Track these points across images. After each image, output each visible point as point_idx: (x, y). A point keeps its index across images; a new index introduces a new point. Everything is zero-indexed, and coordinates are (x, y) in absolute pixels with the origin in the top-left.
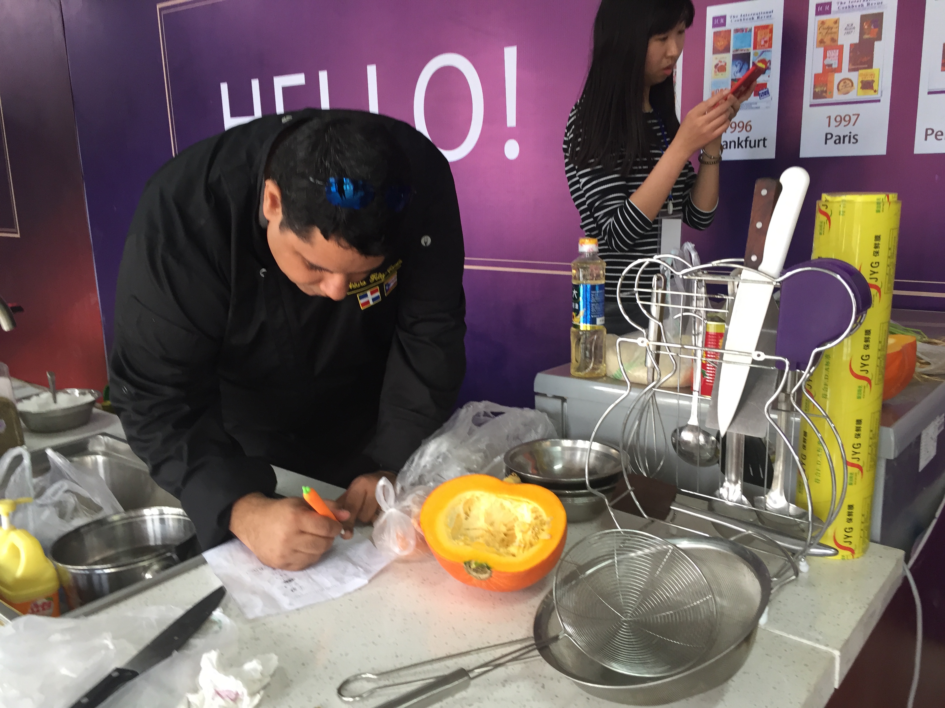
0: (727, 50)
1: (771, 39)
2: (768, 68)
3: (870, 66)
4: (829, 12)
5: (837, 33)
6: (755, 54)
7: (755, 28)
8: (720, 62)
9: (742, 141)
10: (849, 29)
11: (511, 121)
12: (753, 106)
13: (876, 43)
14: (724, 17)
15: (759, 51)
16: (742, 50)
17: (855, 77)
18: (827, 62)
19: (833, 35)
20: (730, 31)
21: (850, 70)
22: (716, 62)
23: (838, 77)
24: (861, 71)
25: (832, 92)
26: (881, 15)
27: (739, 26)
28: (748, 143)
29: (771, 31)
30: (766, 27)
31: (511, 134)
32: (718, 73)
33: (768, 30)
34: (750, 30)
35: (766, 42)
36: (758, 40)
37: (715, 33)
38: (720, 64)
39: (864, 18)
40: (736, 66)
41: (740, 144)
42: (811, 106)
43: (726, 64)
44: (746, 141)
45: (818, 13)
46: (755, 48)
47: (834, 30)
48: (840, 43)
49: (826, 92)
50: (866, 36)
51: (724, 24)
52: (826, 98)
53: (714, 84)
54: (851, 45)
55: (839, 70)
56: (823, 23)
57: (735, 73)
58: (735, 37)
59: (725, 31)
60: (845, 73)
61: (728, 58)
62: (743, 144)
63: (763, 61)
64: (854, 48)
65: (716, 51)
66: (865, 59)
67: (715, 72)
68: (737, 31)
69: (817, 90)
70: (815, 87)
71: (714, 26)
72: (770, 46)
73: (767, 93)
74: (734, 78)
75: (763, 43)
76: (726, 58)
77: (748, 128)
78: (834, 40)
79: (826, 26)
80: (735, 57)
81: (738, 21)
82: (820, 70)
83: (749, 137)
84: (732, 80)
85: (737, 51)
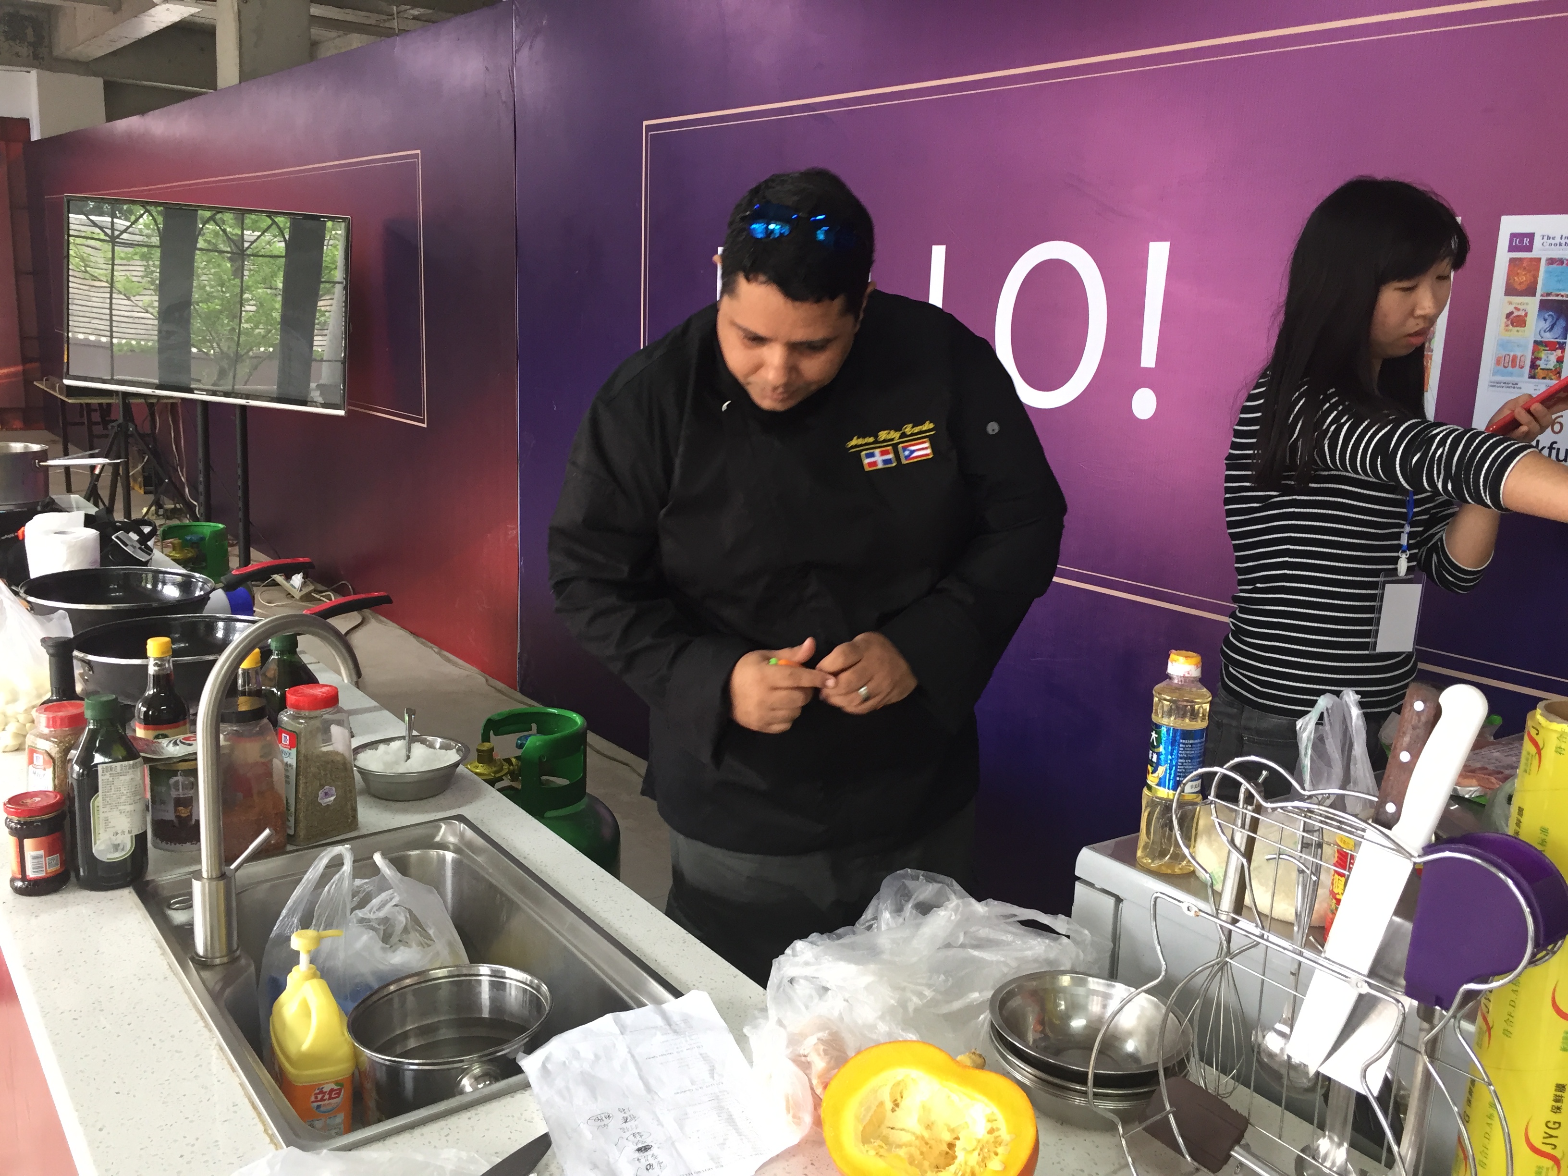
0: (1530, 291)
8: (1517, 309)
9: (1544, 448)
11: (1148, 358)
14: (1531, 236)
16: (1557, 295)
20: (1540, 259)
22: (1510, 308)
27: (1557, 254)
28: (1554, 452)
31: (1146, 379)
32: (1511, 327)
37: (1512, 261)
38: (1516, 313)
40: (1545, 320)
43: (1526, 315)
44: (1551, 448)
51: (1529, 249)
53: (1502, 345)
57: (1542, 332)
58: (1546, 272)
59: (1531, 259)
61: (1531, 305)
65: (1510, 291)
67: (1507, 326)
68: (1551, 261)
71: (1512, 249)
74: (1539, 339)
76: (1527, 304)
80: (1545, 305)
81: (1556, 245)
83: (1556, 443)
84: (1536, 342)
85: (1548, 295)
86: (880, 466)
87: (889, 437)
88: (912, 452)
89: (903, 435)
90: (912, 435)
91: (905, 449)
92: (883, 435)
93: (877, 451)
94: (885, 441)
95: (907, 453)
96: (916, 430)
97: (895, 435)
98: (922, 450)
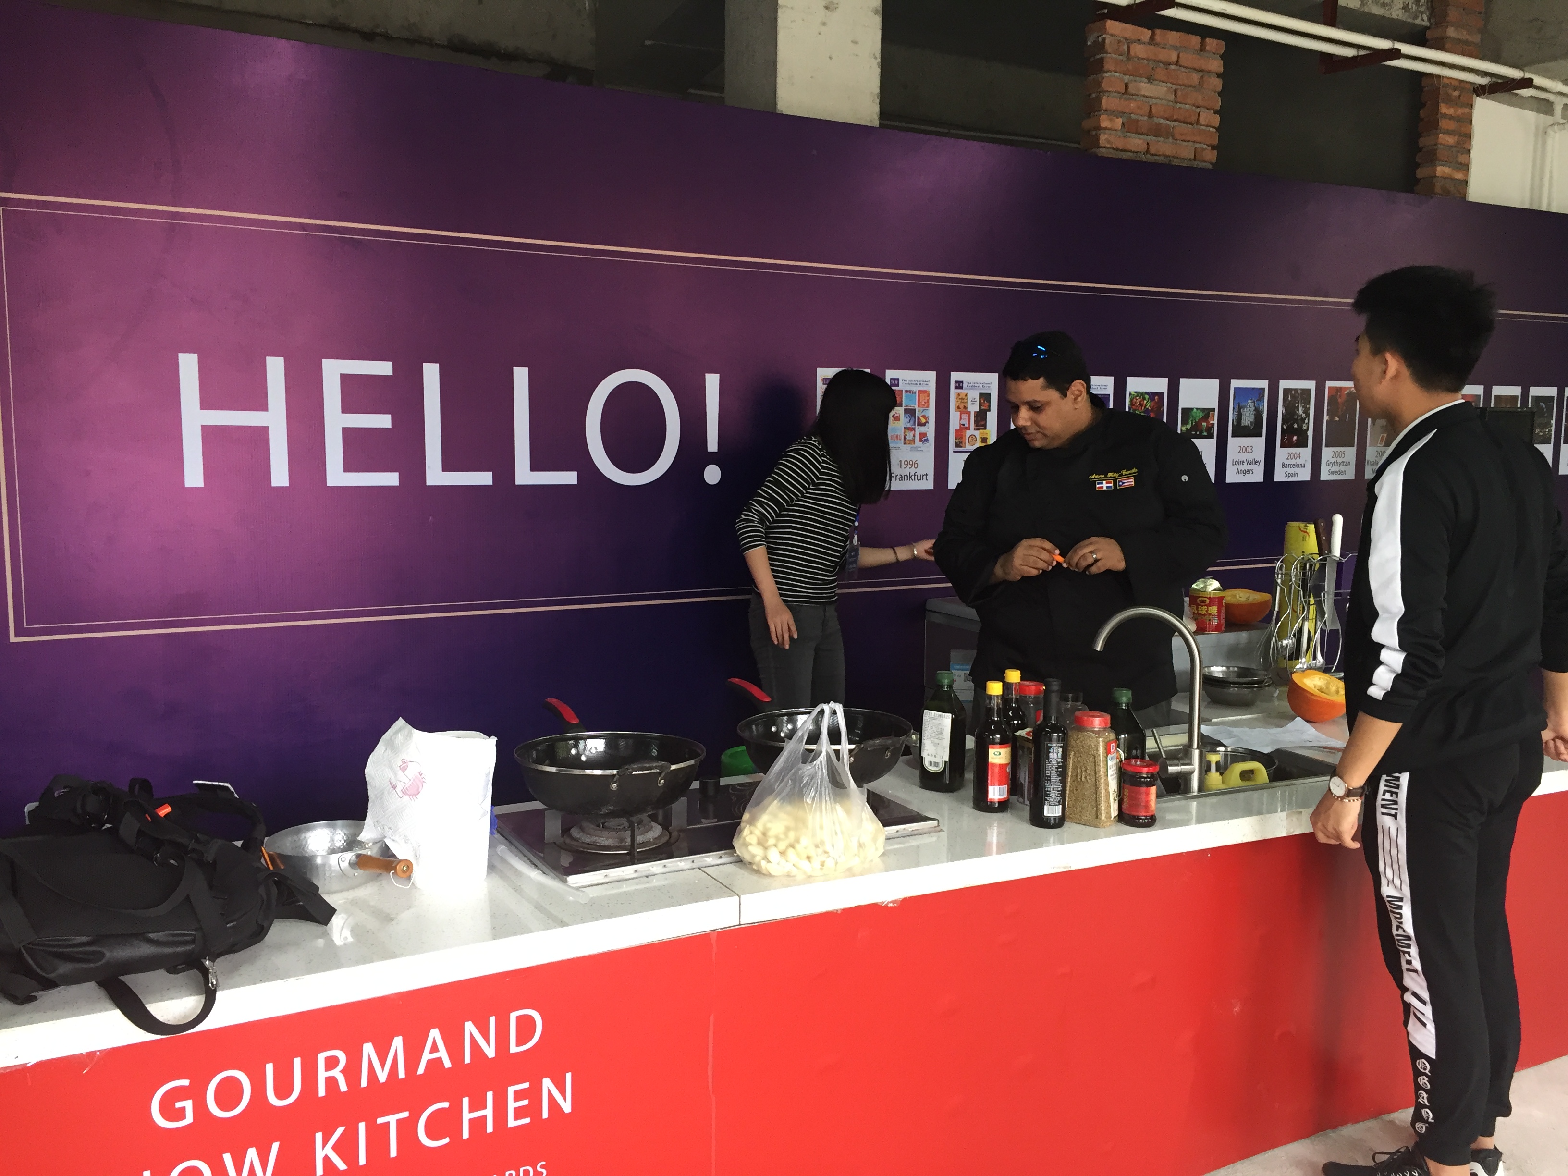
1: (928, 400)
2: (927, 422)
3: (985, 428)
4: (962, 388)
5: (967, 402)
6: (919, 411)
7: (919, 391)
10: (974, 401)
11: (712, 445)
12: (919, 449)
13: (988, 413)
14: (898, 380)
15: (921, 409)
16: (910, 407)
17: (977, 433)
18: (962, 422)
19: (964, 404)
21: (975, 429)
23: (968, 433)
24: (981, 431)
25: (965, 444)
26: (990, 394)
27: (908, 389)
28: (917, 477)
29: (928, 396)
30: (925, 392)
31: (712, 459)
33: (927, 395)
34: (915, 393)
35: (925, 403)
36: (921, 401)
39: (981, 394)
40: (907, 418)
41: (911, 477)
42: (954, 452)
44: (915, 475)
45: (956, 388)
46: (919, 406)
47: (965, 401)
48: (969, 410)
49: (962, 443)
50: (982, 408)
51: (897, 386)
52: (961, 447)
54: (975, 412)
55: (968, 428)
56: (959, 395)
57: (906, 423)
58: (906, 396)
60: (971, 432)
62: (913, 477)
63: (924, 416)
64: (977, 414)
66: (983, 423)
68: (907, 391)
69: (957, 441)
70: (956, 439)
72: (928, 406)
73: (927, 440)
74: (906, 426)
75: (923, 403)
77: (916, 465)
78: (965, 408)
79: (960, 397)
80: (905, 411)
81: (907, 385)
82: (958, 428)
83: (917, 472)
84: (905, 428)
85: (907, 406)
86: (1105, 488)
87: (1114, 475)
88: (1123, 483)
89: (1122, 475)
90: (1126, 475)
91: (1119, 482)
92: (1110, 475)
93: (1104, 482)
94: (1111, 477)
95: (1121, 483)
96: (1128, 473)
97: (1116, 475)
98: (1130, 482)
